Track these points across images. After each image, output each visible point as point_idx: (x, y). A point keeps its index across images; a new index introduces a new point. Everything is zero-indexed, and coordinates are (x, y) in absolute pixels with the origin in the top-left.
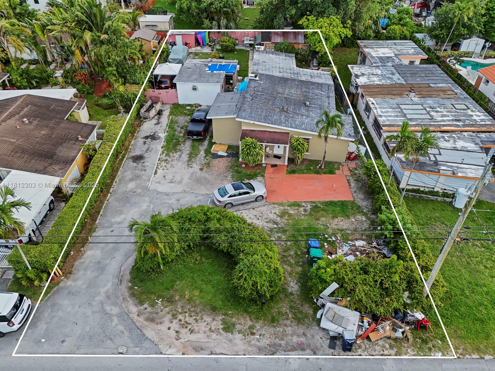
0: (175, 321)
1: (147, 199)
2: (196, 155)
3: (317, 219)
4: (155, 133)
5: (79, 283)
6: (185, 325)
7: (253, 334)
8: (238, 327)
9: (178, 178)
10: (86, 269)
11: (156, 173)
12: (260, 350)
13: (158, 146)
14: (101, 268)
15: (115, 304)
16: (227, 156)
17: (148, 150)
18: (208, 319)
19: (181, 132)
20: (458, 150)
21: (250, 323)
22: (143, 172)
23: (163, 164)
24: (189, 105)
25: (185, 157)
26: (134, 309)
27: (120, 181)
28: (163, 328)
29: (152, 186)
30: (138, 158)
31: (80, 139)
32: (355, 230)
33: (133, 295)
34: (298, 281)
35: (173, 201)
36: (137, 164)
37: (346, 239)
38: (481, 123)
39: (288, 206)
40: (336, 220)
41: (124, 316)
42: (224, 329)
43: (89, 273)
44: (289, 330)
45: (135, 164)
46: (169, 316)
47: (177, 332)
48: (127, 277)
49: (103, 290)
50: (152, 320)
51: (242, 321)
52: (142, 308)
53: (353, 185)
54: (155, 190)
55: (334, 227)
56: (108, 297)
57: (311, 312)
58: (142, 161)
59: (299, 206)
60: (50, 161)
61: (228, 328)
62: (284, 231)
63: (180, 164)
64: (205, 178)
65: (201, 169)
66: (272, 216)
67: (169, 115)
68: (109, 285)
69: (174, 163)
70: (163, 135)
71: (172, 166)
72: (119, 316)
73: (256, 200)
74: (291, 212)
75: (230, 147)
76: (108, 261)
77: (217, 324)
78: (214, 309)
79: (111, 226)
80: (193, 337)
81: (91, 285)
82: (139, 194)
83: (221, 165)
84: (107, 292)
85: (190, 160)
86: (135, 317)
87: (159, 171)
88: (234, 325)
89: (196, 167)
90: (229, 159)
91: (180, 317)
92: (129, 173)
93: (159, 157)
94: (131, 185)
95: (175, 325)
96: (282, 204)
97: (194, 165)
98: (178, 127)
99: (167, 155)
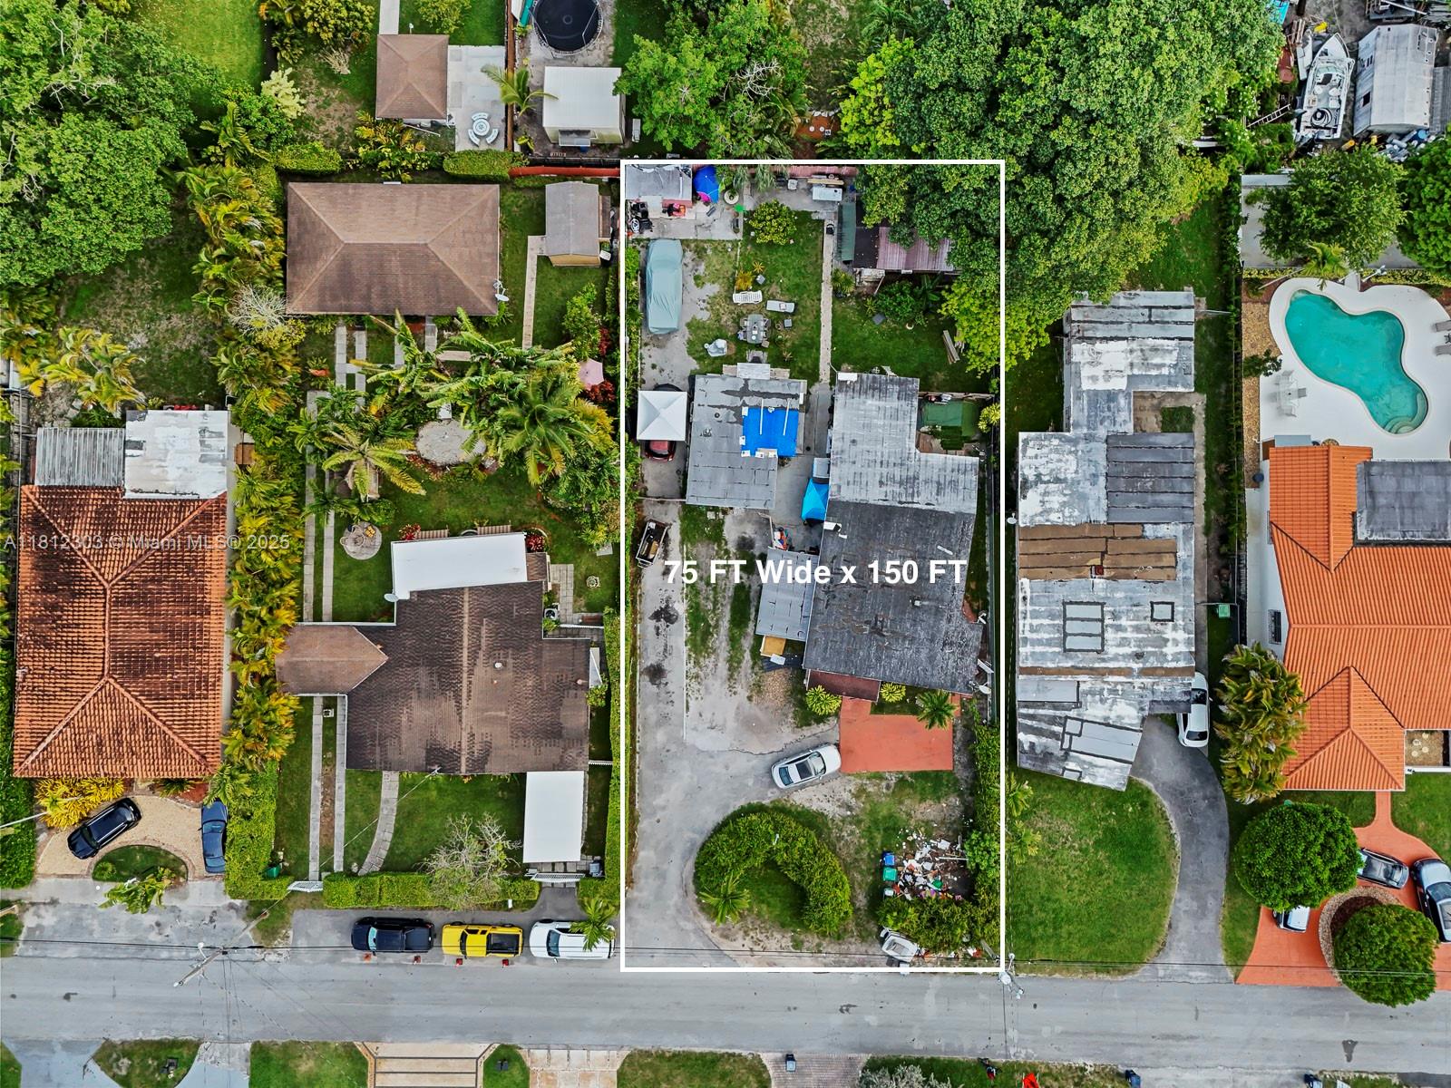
0: (748, 938)
1: (685, 763)
2: (739, 662)
3: (901, 803)
4: (667, 601)
5: (645, 894)
6: (758, 942)
7: (820, 952)
8: (806, 944)
9: (719, 720)
10: (646, 877)
11: (688, 708)
12: (826, 964)
13: (679, 634)
14: (662, 876)
16: (786, 666)
17: (665, 650)
18: (778, 936)
22: (670, 707)
23: (694, 685)
24: (715, 509)
25: (723, 667)
26: (707, 925)
27: (644, 726)
28: (738, 944)
29: (688, 736)
30: (656, 673)
31: (580, 682)
32: (943, 822)
33: (702, 909)
34: (868, 895)
35: (719, 769)
36: (658, 686)
37: (929, 836)
38: (1173, 665)
39: (869, 778)
40: (923, 805)
42: (794, 947)
43: (650, 881)
45: (655, 688)
46: (741, 933)
47: (751, 949)
48: (692, 887)
50: (726, 937)
51: (810, 938)
52: (714, 923)
53: (959, 735)
54: (694, 747)
55: (919, 816)
56: (678, 911)
58: (664, 681)
59: (881, 778)
61: (797, 945)
63: (718, 685)
64: (757, 719)
65: (750, 698)
66: (846, 796)
68: (676, 897)
69: (710, 681)
70: (681, 608)
71: (707, 690)
72: (695, 931)
74: (870, 789)
75: (789, 643)
76: (666, 866)
77: (787, 942)
78: (783, 925)
79: (654, 813)
82: (675, 755)
83: (776, 684)
84: (676, 905)
85: (732, 675)
86: (711, 935)
87: (691, 703)
88: (802, 942)
89: (743, 692)
90: (789, 673)
91: (752, 934)
92: (650, 709)
93: (685, 668)
94: (660, 736)
95: (748, 942)
96: (859, 776)
97: (738, 688)
99: (697, 663)
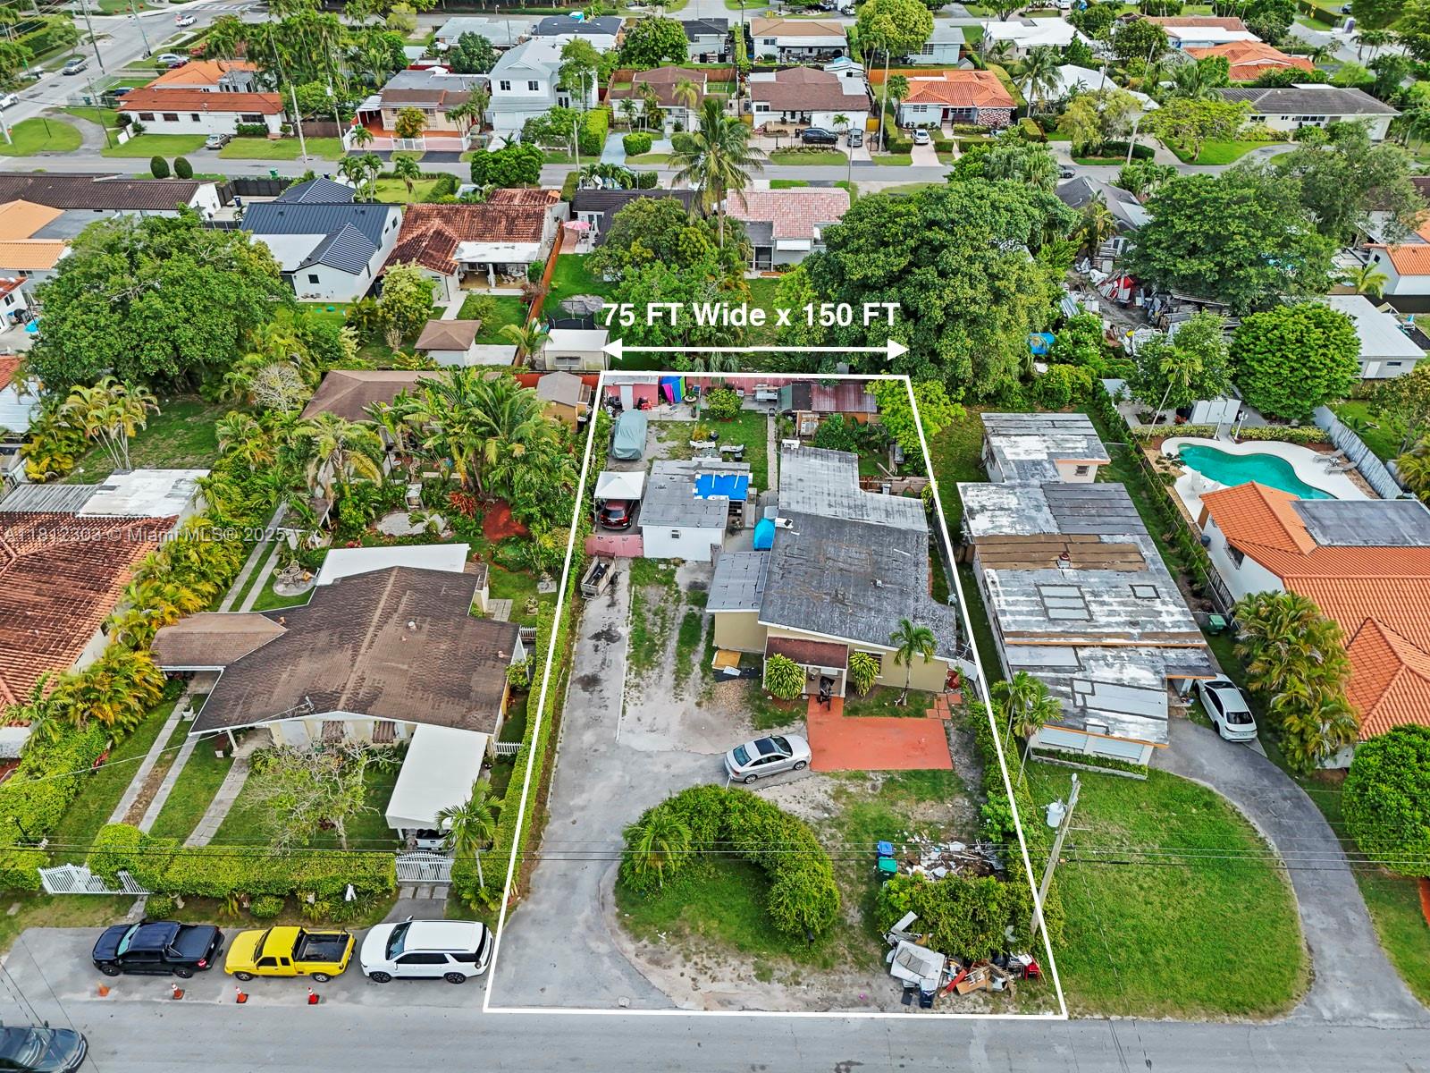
0: (689, 965)
1: (617, 763)
2: (688, 674)
3: (893, 804)
4: (610, 625)
5: (544, 906)
6: (703, 970)
7: (798, 983)
8: (777, 974)
9: (660, 723)
10: (548, 886)
11: (624, 713)
12: (809, 1006)
13: (620, 654)
14: (570, 885)
15: (601, 939)
16: (741, 677)
17: (603, 663)
18: (735, 963)
19: (655, 624)
20: (1123, 685)
21: (793, 969)
22: (603, 711)
23: (634, 693)
24: (666, 561)
25: (668, 679)
26: (630, 947)
27: (568, 728)
28: (674, 973)
29: (622, 738)
30: (591, 682)
31: (501, 656)
32: (951, 824)
33: (624, 926)
34: (862, 908)
35: (658, 768)
36: (591, 693)
37: (936, 839)
38: (1172, 630)
39: (848, 779)
40: (922, 805)
41: (617, 955)
42: (757, 976)
43: (554, 891)
44: (847, 979)
45: (587, 695)
46: (680, 958)
47: (694, 979)
48: (611, 898)
49: (580, 918)
50: (657, 963)
51: (782, 965)
52: (640, 945)
53: (954, 738)
54: (629, 747)
55: (920, 817)
56: (589, 928)
57: (878, 953)
58: (598, 688)
59: (865, 778)
60: (467, 704)
61: (764, 975)
62: (840, 825)
63: (661, 693)
64: (707, 723)
65: (699, 704)
66: (821, 798)
67: (631, 585)
68: (587, 911)
69: (653, 690)
70: (624, 631)
71: (648, 697)
72: (612, 955)
73: (794, 768)
74: (852, 790)
75: (744, 657)
76: (577, 873)
77: (748, 969)
78: (741, 948)
79: (571, 814)
80: (716, 987)
81: (562, 909)
82: (604, 755)
83: (730, 694)
84: (586, 921)
85: (678, 685)
86: (634, 960)
87: (629, 709)
88: (771, 970)
89: (690, 699)
90: (745, 682)
91: (695, 958)
92: (579, 713)
93: (624, 678)
94: (588, 737)
95: (689, 970)
96: (835, 776)
97: (686, 696)
98: (649, 610)
99: (638, 674)
